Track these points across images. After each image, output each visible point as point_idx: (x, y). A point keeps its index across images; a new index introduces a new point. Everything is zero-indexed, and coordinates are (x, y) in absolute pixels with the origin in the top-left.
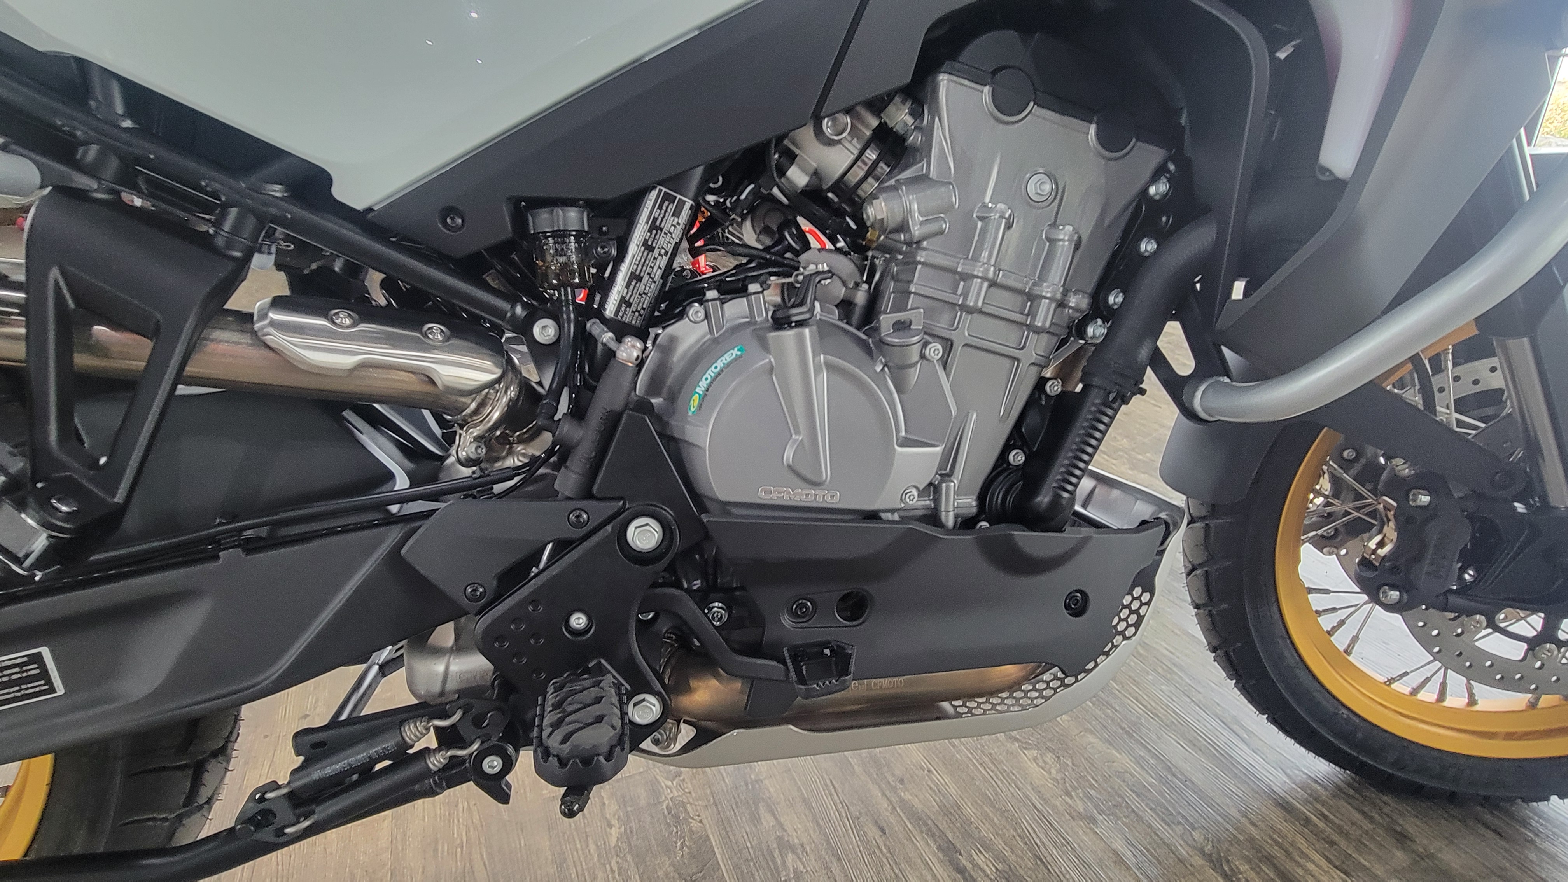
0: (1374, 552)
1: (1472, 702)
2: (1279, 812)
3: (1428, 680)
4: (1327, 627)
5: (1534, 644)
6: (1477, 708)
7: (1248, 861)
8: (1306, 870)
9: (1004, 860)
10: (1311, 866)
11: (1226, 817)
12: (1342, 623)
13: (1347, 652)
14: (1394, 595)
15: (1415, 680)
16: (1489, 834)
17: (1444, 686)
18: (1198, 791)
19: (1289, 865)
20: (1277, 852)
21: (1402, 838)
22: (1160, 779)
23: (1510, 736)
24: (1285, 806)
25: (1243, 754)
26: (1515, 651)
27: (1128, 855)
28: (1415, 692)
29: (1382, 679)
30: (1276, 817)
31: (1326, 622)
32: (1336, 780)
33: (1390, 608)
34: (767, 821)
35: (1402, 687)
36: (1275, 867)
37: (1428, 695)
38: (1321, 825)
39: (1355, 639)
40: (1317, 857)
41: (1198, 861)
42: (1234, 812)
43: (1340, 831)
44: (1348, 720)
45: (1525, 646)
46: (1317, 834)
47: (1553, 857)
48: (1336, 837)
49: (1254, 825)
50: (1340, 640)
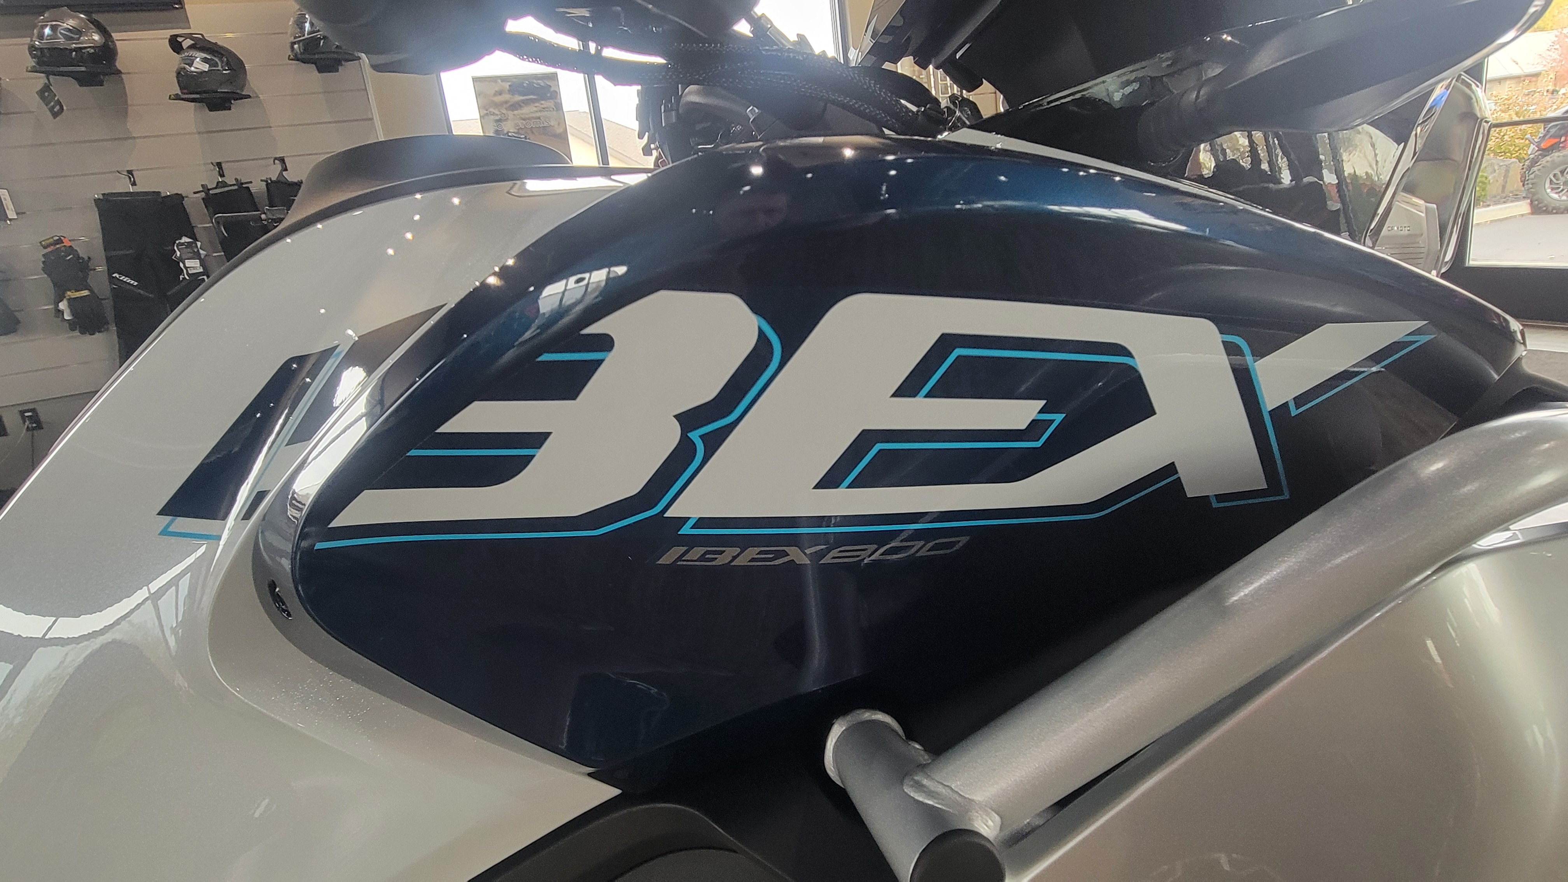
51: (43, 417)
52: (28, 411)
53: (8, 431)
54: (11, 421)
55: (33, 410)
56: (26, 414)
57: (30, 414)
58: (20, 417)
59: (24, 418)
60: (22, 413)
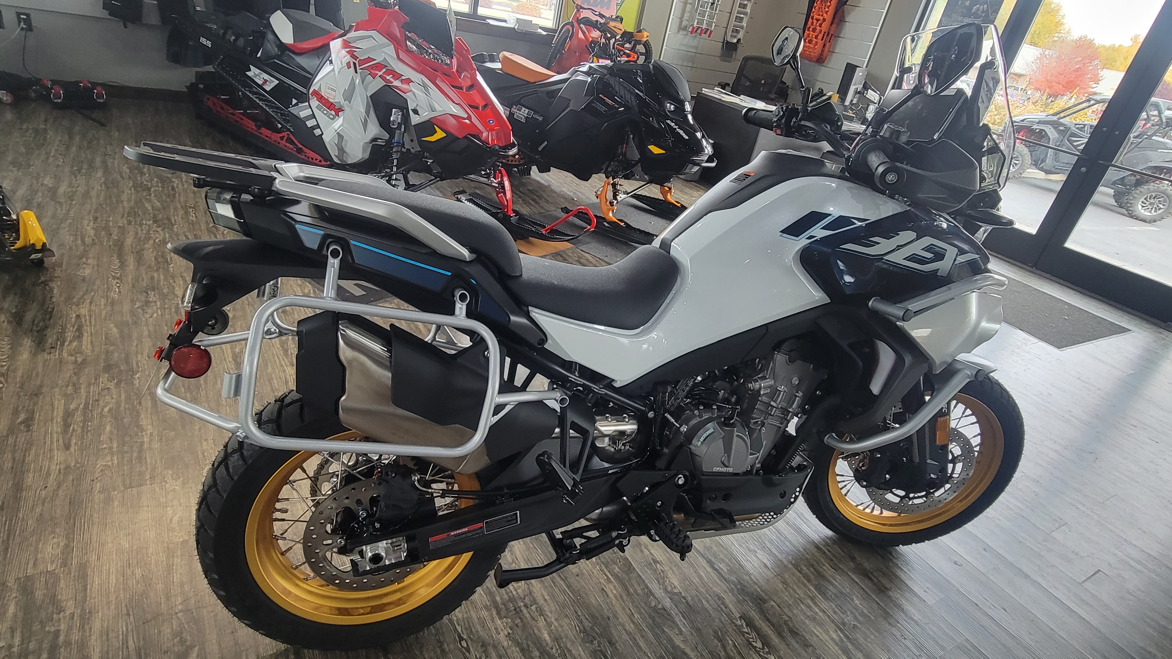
0: (861, 468)
1: (882, 513)
2: (815, 549)
3: (869, 505)
4: (840, 487)
5: (902, 498)
6: (882, 515)
7: (806, 566)
8: (824, 569)
9: (729, 566)
10: (825, 568)
11: (799, 551)
12: (845, 486)
13: (845, 495)
14: (865, 483)
15: (865, 505)
16: (879, 557)
17: (874, 507)
18: (790, 542)
19: (818, 568)
20: (815, 563)
21: (853, 559)
22: (777, 537)
23: (891, 525)
24: (817, 547)
25: (805, 528)
26: (897, 500)
27: (768, 564)
28: (864, 509)
29: (855, 504)
30: (814, 550)
31: (841, 485)
32: (834, 538)
33: (863, 486)
34: (646, 552)
35: (861, 508)
36: (814, 569)
37: (868, 510)
38: (829, 554)
39: (849, 491)
40: (827, 565)
41: (790, 566)
42: (801, 549)
43: (834, 555)
44: (842, 519)
45: (899, 499)
46: (827, 557)
47: (897, 565)
48: (833, 558)
49: (807, 553)
50: (844, 491)
51: (34, 24)
52: (24, 14)
53: (5, 26)
54: (9, 18)
55: (28, 15)
56: (22, 16)
57: (25, 17)
58: (16, 19)
59: (19, 20)
60: (18, 14)
